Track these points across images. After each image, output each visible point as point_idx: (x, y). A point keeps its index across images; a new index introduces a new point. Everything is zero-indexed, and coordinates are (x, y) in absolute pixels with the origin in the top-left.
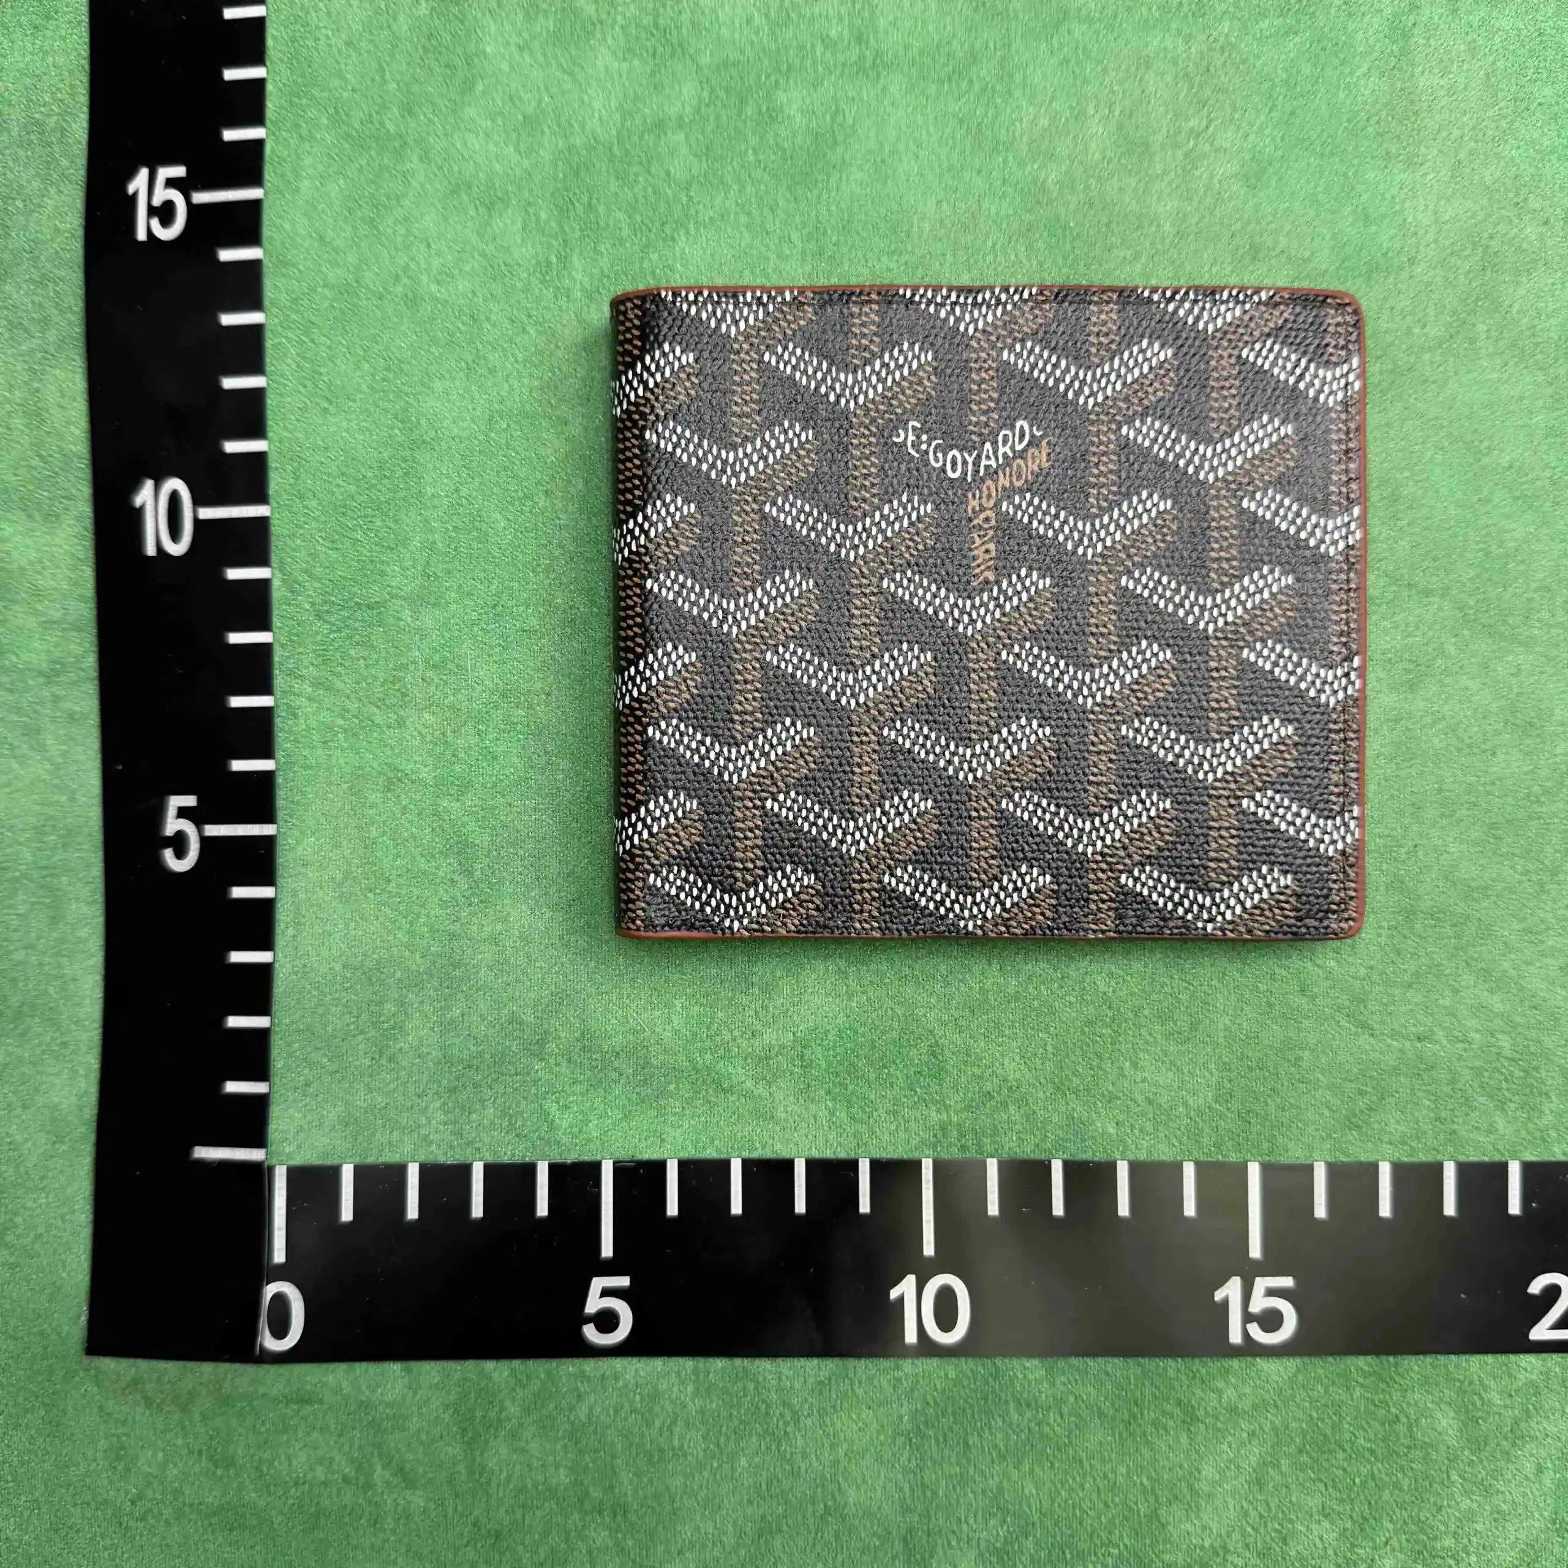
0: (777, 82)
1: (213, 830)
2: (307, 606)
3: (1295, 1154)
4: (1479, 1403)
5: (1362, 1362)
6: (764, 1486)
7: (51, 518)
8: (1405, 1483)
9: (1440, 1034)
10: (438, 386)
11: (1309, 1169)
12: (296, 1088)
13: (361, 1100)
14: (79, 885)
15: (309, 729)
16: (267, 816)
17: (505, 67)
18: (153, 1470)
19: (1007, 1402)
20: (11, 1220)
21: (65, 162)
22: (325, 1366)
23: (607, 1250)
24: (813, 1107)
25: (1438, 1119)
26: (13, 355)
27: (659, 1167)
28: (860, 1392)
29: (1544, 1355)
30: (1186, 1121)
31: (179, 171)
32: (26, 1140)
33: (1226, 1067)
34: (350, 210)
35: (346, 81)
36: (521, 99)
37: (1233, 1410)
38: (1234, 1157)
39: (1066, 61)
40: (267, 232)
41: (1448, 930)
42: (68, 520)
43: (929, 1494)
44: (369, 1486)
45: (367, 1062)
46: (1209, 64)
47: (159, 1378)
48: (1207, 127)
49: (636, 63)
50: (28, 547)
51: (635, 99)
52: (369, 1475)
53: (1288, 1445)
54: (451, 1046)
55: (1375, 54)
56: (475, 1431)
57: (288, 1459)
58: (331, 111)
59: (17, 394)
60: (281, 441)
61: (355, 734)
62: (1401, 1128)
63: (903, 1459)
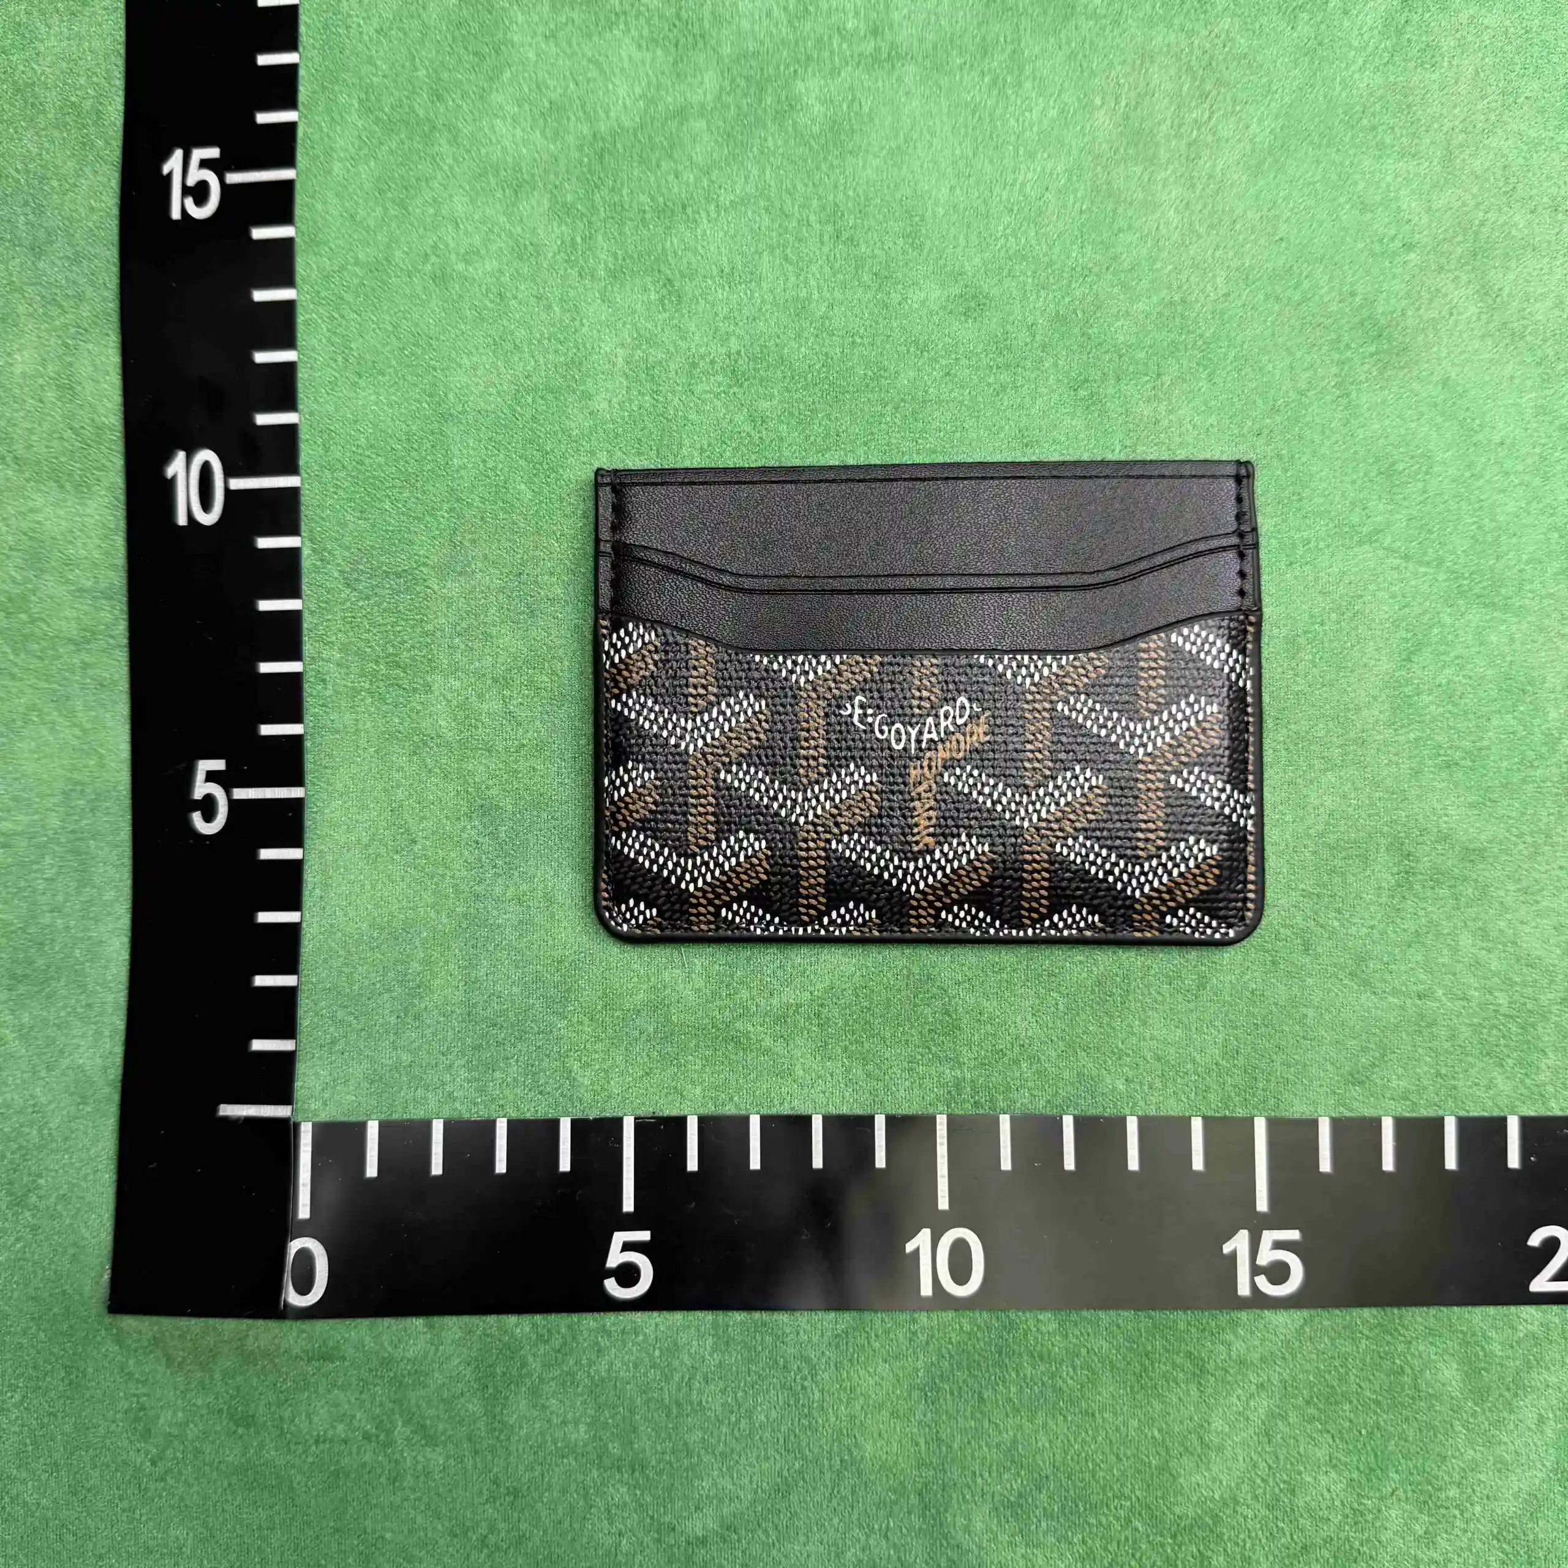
0: (795, 72)
1: (240, 794)
2: (336, 574)
3: (1298, 1110)
4: (1481, 1354)
5: (1366, 1312)
6: (781, 1440)
7: (82, 489)
8: (1411, 1434)
9: (1440, 992)
10: (466, 361)
11: (1314, 1124)
12: (321, 1046)
13: (386, 1058)
14: (107, 849)
15: (336, 692)
16: (296, 779)
17: (532, 55)
18: (175, 1431)
19: (1020, 1356)
20: (34, 1181)
21: (100, 144)
22: (348, 1322)
23: (628, 1205)
24: (830, 1064)
25: (1438, 1074)
26: (47, 330)
27: (680, 1123)
28: (876, 1345)
29: (1544, 1307)
30: (1195, 1077)
31: (213, 153)
32: (50, 1102)
33: (1233, 1025)
34: (381, 192)
35: (376, 66)
36: (547, 88)
37: (1242, 1362)
38: (1240, 1113)
39: (1073, 55)
40: (299, 211)
41: (1446, 892)
42: (99, 491)
43: (944, 1448)
44: (389, 1443)
45: (393, 1020)
46: (1212, 58)
47: (180, 1336)
48: (1210, 118)
49: (659, 52)
50: (59, 517)
51: (658, 87)
52: (389, 1432)
53: (1295, 1397)
54: (475, 1005)
55: (1369, 50)
56: (495, 1388)
57: (309, 1416)
58: (363, 96)
59: (50, 368)
60: (311, 414)
61: (382, 699)
62: (1404, 1084)
63: (919, 1413)
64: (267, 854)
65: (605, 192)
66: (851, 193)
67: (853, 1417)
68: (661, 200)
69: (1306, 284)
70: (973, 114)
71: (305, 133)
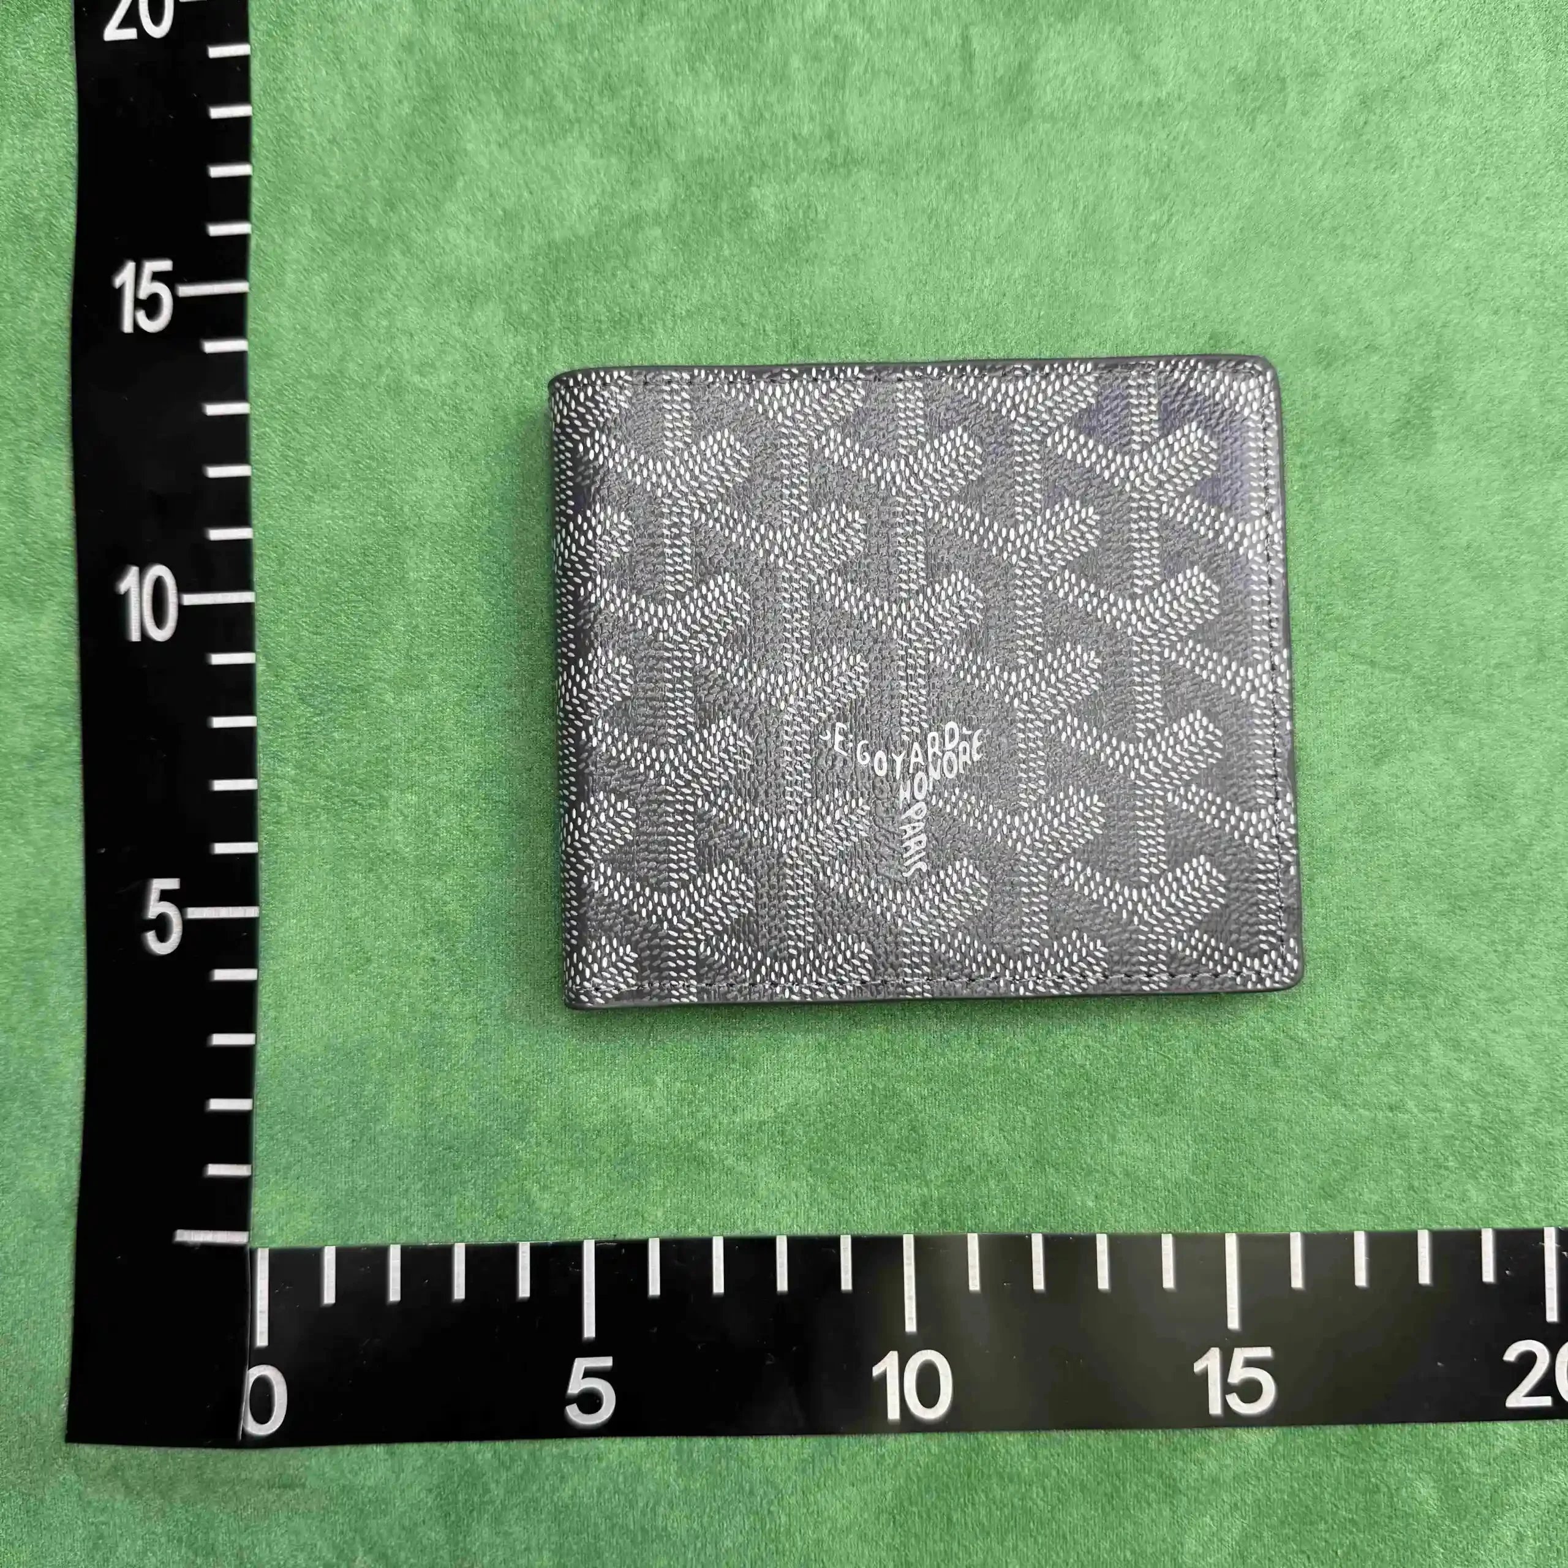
0: (751, 178)
1: (194, 913)
2: (291, 691)
3: (1270, 1226)
4: (1458, 1471)
5: (1340, 1430)
7: (35, 605)
8: (1387, 1554)
9: (1411, 1104)
10: (420, 473)
11: (1285, 1240)
12: (277, 1171)
14: (61, 969)
15: (292, 809)
16: (249, 898)
17: (485, 164)
19: (990, 1476)
21: (52, 256)
22: (307, 1450)
23: (589, 1330)
24: (794, 1184)
25: (1411, 1187)
27: (641, 1247)
28: (843, 1469)
29: (1522, 1423)
30: (1164, 1194)
31: (165, 265)
33: (1203, 1138)
34: (334, 303)
35: (330, 177)
36: (502, 196)
37: (1215, 1481)
38: (1211, 1230)
39: (1030, 158)
40: (251, 325)
41: (1417, 1002)
42: (52, 606)
45: (348, 1144)
46: (1170, 160)
47: (139, 1465)
48: (1169, 221)
49: (614, 160)
50: (12, 632)
51: (613, 195)
53: (1269, 1517)
54: (431, 1127)
55: (1330, 151)
56: (458, 1515)
57: (269, 1545)
58: (315, 207)
60: (265, 529)
61: (338, 815)
62: (1376, 1198)
63: (887, 1539)
64: (221, 975)
65: (560, 302)
66: (807, 301)
67: (819, 1542)
68: (617, 310)
70: (930, 218)
71: (258, 245)
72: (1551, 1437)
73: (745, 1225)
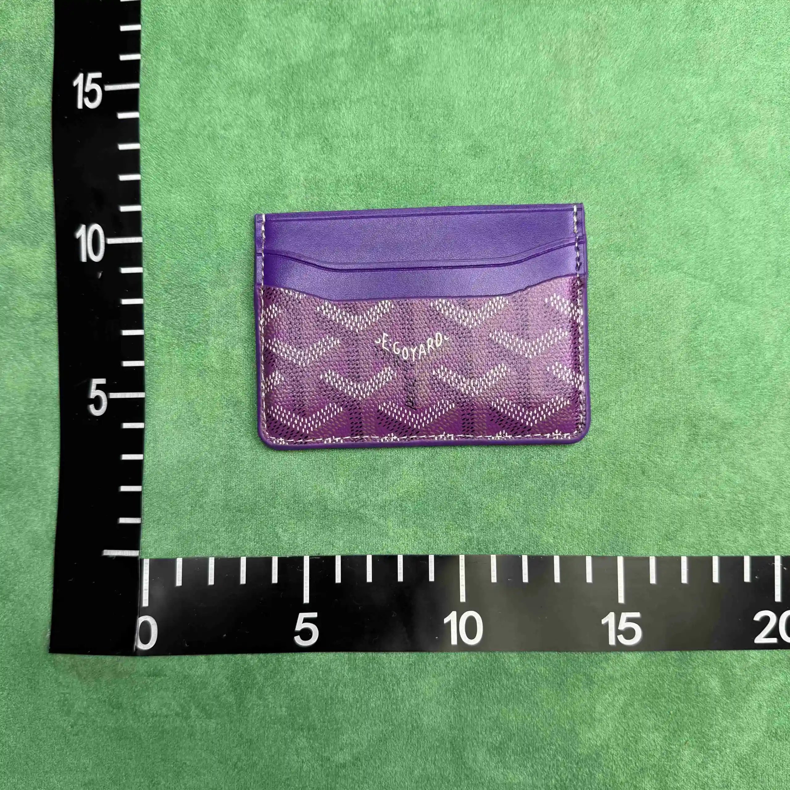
0: (389, 33)
1: (113, 395)
2: (160, 286)
3: (640, 552)
4: (730, 674)
5: (674, 654)
6: (382, 716)
7: (35, 243)
8: (695, 713)
9: (710, 495)
11: (648, 559)
12: (154, 521)
13: (186, 527)
14: (48, 423)
15: (161, 345)
16: (141, 388)
17: (257, 25)
18: (82, 711)
19: (501, 674)
20: (13, 588)
21: (42, 71)
22: (167, 657)
23: (306, 599)
24: (406, 530)
25: (710, 535)
26: (16, 164)
27: (332, 559)
28: (429, 669)
29: (762, 651)
30: (588, 536)
31: (99, 75)
32: (20, 548)
33: (606, 510)
34: (182, 94)
35: (180, 31)
36: (265, 42)
37: (611, 678)
38: (610, 554)
39: (529, 24)
40: (141, 104)
41: (714, 444)
42: (43, 245)
43: (463, 720)
44: (187, 718)
45: (189, 508)
46: (598, 26)
47: (85, 664)
48: (597, 56)
49: (321, 23)
50: (23, 258)
51: (321, 41)
52: (189, 712)
53: (638, 695)
54: (230, 501)
55: (678, 21)
56: (241, 690)
57: (149, 704)
58: (173, 46)
59: (18, 183)
60: (148, 206)
61: (184, 348)
62: (692, 540)
63: (450, 702)
64: (126, 425)
65: (294, 94)
66: (417, 94)
68: (322, 98)
69: (645, 140)
70: (479, 54)
71: (144, 66)
72: (776, 658)
73: (382, 549)
